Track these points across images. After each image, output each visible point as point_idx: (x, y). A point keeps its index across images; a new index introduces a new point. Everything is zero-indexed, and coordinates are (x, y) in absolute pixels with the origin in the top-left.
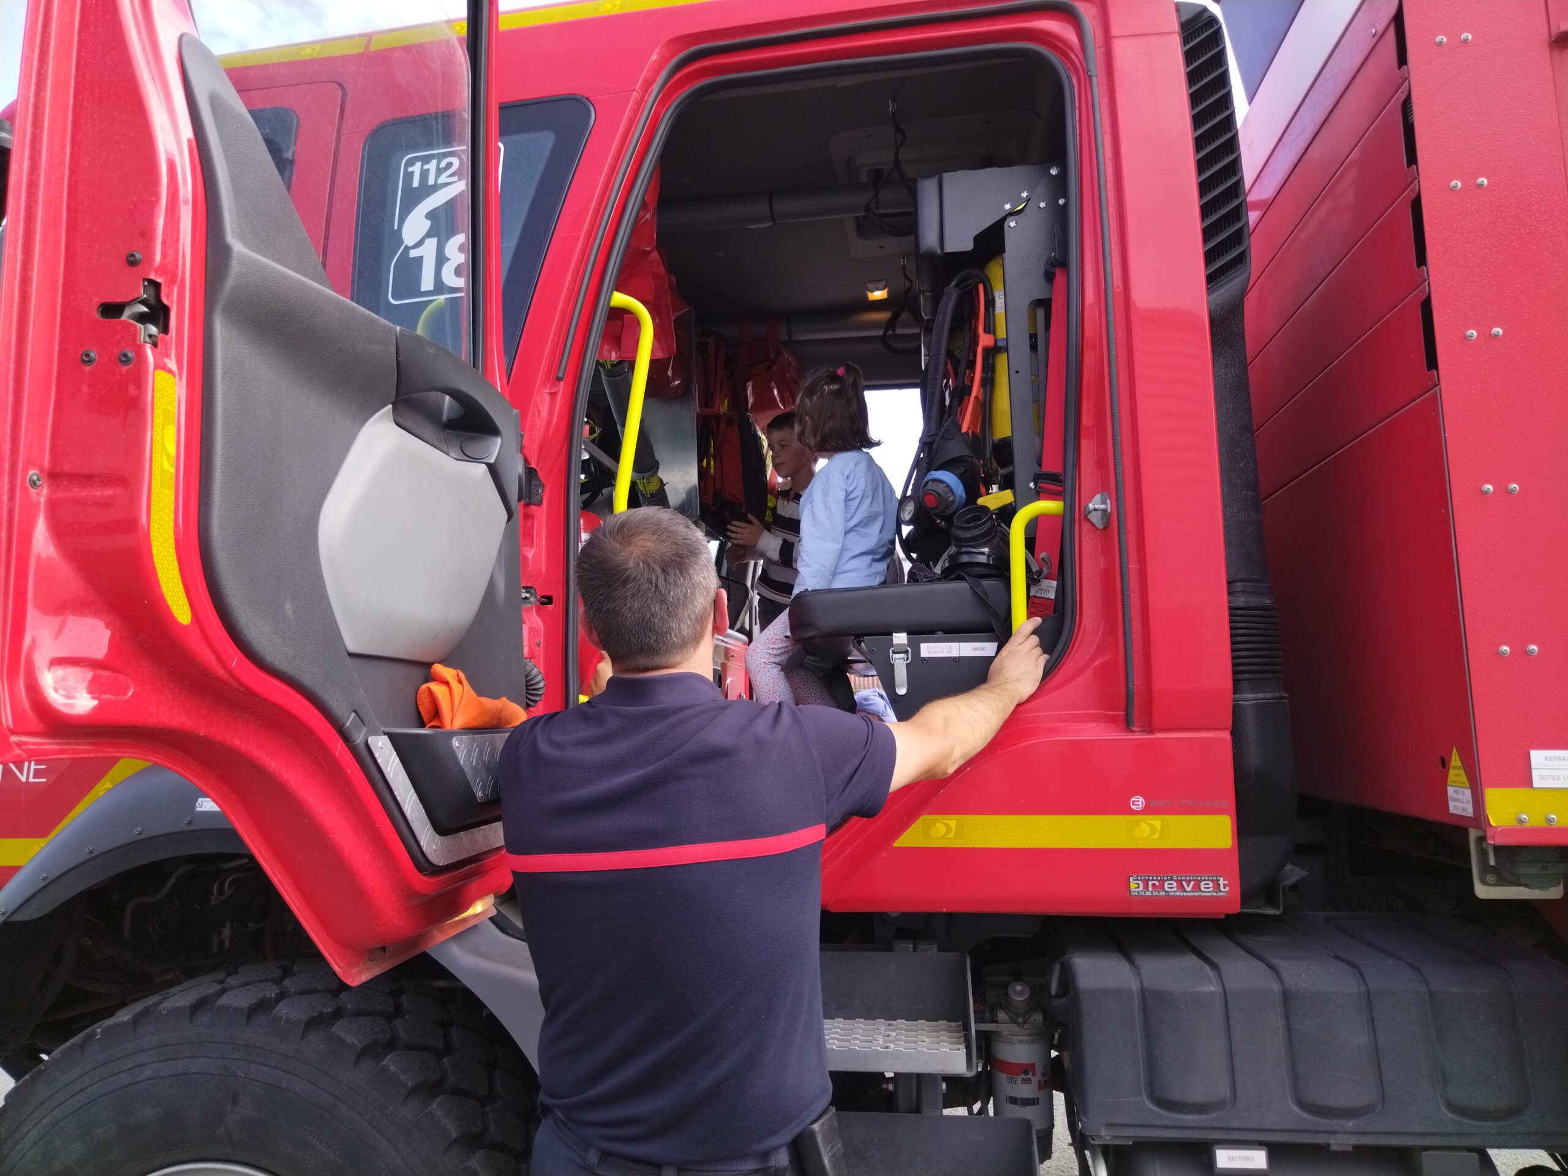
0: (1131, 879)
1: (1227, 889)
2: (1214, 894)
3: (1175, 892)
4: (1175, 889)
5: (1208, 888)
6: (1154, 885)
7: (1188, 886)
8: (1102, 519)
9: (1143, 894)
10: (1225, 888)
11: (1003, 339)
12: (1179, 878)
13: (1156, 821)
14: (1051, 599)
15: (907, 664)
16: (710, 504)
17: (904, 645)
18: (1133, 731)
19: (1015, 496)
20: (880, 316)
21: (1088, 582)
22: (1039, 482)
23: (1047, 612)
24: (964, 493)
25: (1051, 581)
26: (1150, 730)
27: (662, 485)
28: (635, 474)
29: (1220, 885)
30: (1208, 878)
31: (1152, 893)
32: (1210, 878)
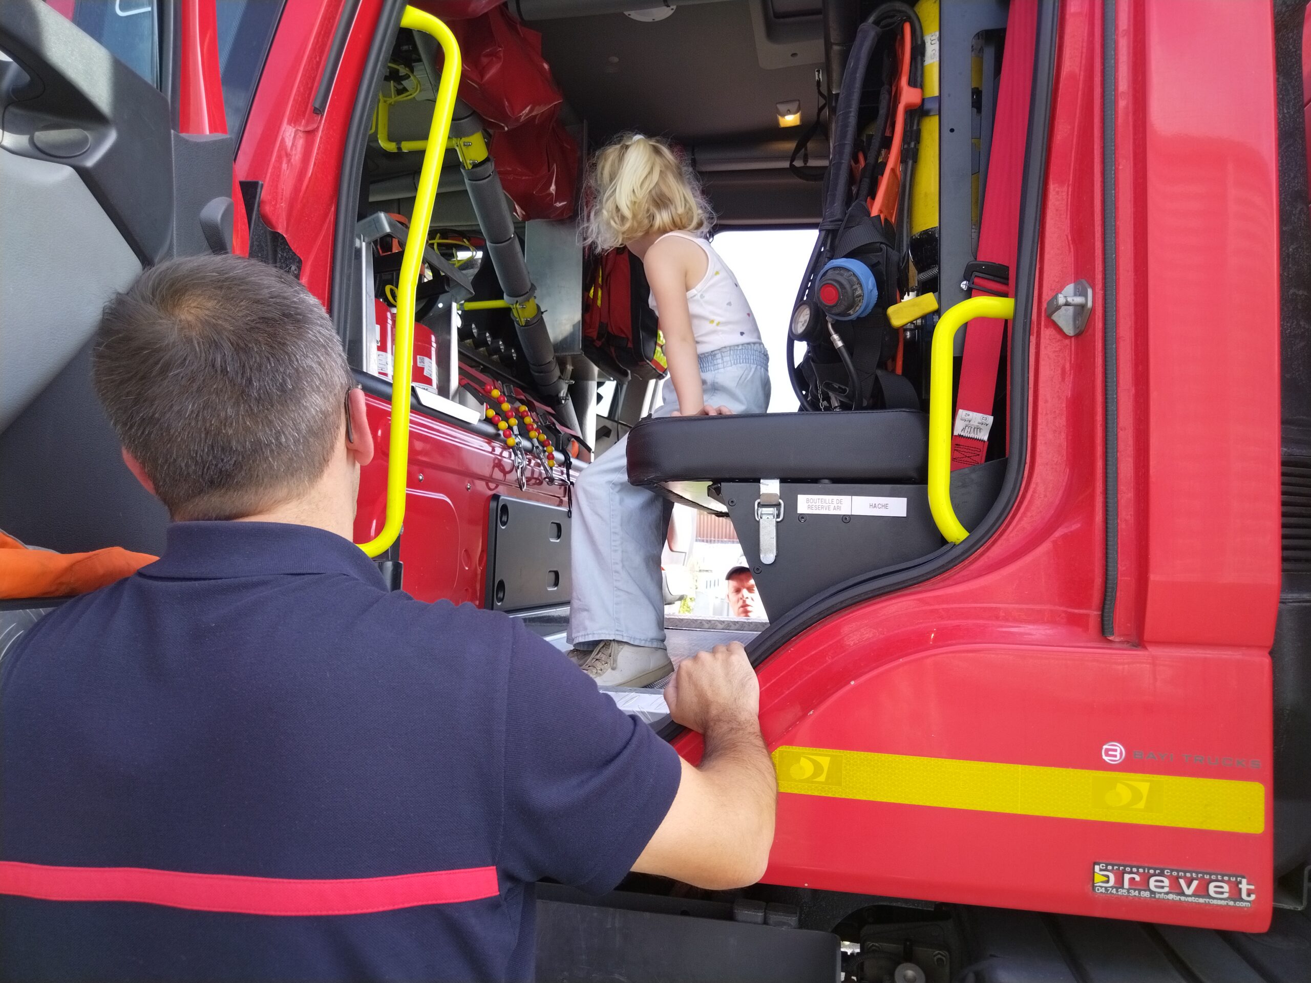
0: (1097, 868)
1: (1253, 897)
2: (1231, 903)
3: (1167, 893)
4: (1166, 890)
5: (1222, 893)
6: (1132, 880)
7: (1189, 886)
8: (1077, 319)
9: (1114, 891)
10: (1249, 895)
11: (934, 97)
12: (1175, 874)
13: (1142, 783)
14: (984, 442)
15: (777, 522)
16: (595, 338)
17: (776, 495)
18: (1111, 641)
19: (939, 301)
20: (790, 146)
21: (1047, 414)
22: (973, 276)
23: (977, 459)
24: (876, 288)
25: (985, 416)
26: (1139, 641)
27: (540, 312)
28: (508, 297)
29: (1240, 889)
30: (1223, 877)
31: (1128, 892)
32: (1226, 878)
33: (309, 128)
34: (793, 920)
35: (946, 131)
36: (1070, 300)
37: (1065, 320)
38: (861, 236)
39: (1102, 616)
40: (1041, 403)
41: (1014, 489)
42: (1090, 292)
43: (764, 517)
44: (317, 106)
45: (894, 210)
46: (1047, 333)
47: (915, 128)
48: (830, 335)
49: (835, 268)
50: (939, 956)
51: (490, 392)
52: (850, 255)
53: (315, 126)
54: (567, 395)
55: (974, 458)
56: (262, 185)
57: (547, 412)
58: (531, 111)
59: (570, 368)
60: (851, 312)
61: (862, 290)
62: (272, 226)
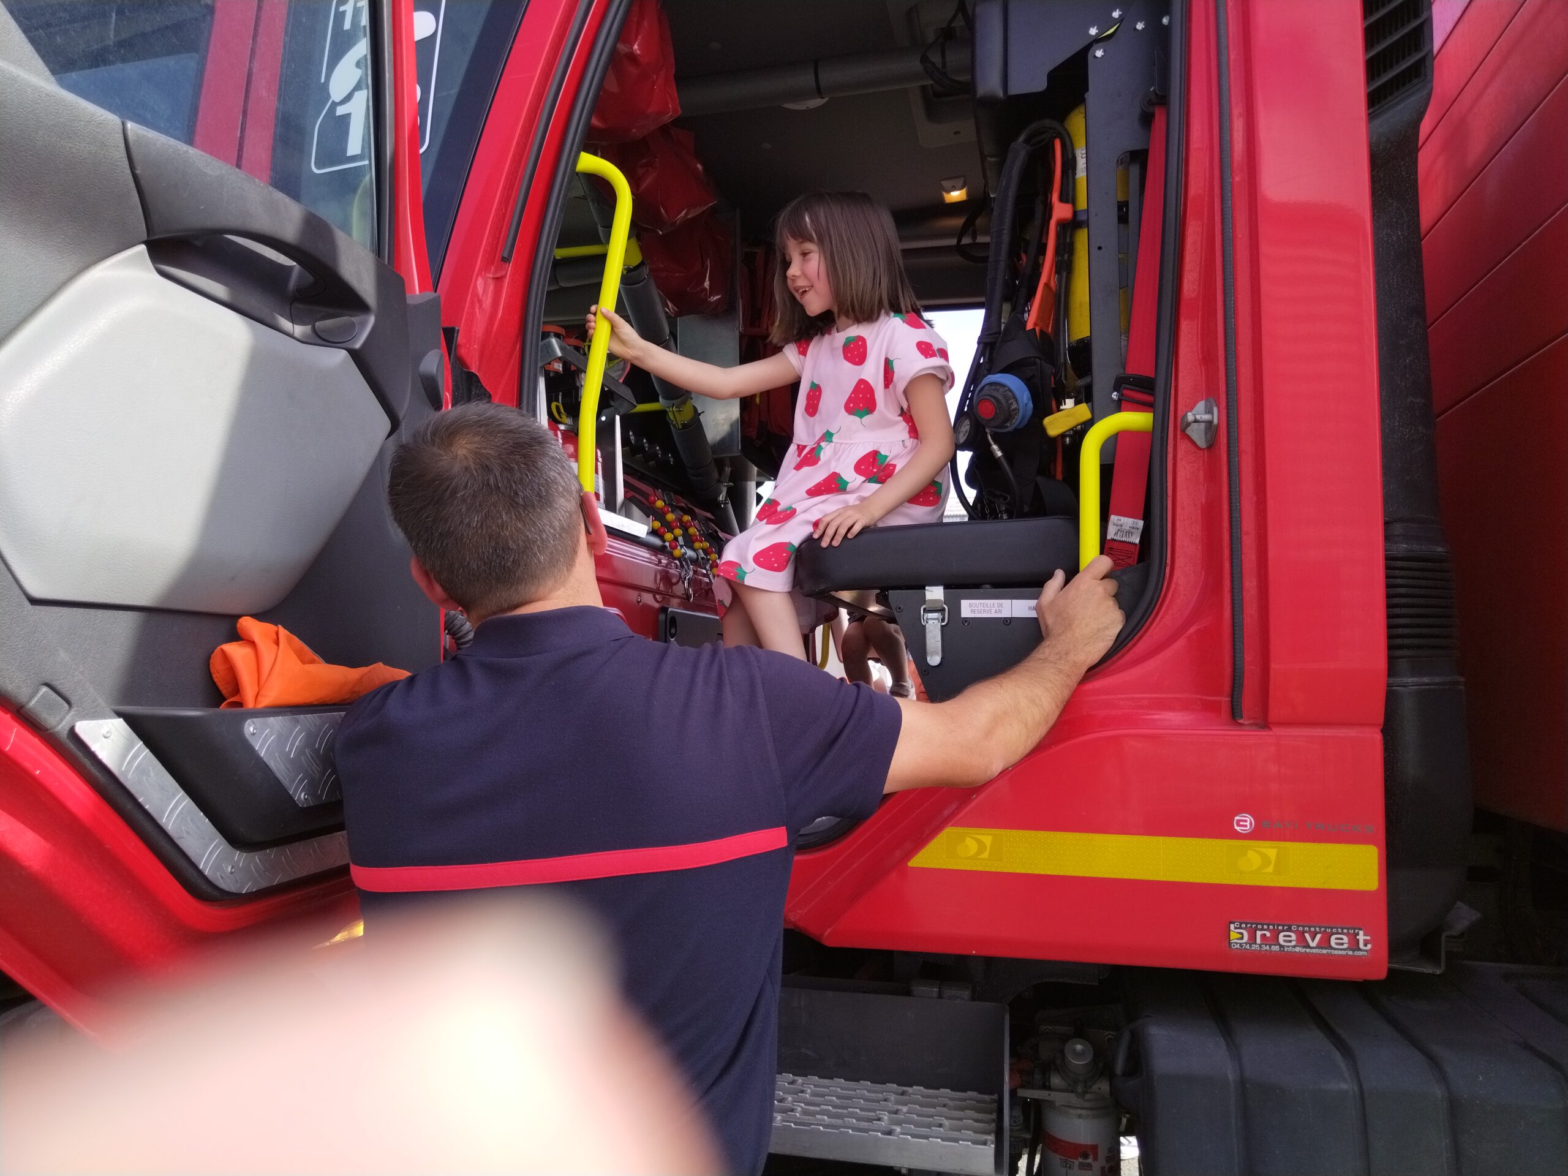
0: (1232, 926)
1: (1369, 946)
2: (1351, 953)
3: (1294, 947)
4: (1294, 943)
5: (1342, 944)
6: (1263, 936)
7: (1313, 939)
8: (1206, 434)
9: (1248, 947)
10: (1365, 945)
11: (1084, 210)
12: (1301, 929)
13: (1270, 850)
14: (1136, 544)
15: (942, 626)
16: (755, 437)
17: (939, 601)
18: (1241, 724)
19: (1092, 411)
20: (958, 222)
21: (1184, 520)
22: (1122, 388)
23: (1129, 561)
24: (1031, 402)
25: (1136, 520)
26: (1265, 723)
27: (697, 414)
28: (664, 400)
29: (1358, 940)
30: (1342, 930)
31: (1261, 947)
32: (1345, 931)
33: (498, 275)
34: (966, 994)
35: (1094, 250)
36: (1198, 417)
37: (1197, 434)
38: (1017, 351)
39: (1232, 701)
40: (1179, 511)
41: (1156, 589)
42: (1215, 410)
43: (930, 622)
44: (505, 255)
45: (1049, 320)
46: (1183, 446)
47: (1068, 240)
48: (991, 445)
49: (991, 384)
50: (1110, 1036)
51: (654, 502)
52: (1005, 370)
53: (504, 273)
54: (726, 499)
55: (1127, 561)
56: (458, 330)
57: (706, 517)
58: (687, 214)
59: (728, 470)
60: (1008, 424)
61: (1017, 404)
62: (468, 367)
